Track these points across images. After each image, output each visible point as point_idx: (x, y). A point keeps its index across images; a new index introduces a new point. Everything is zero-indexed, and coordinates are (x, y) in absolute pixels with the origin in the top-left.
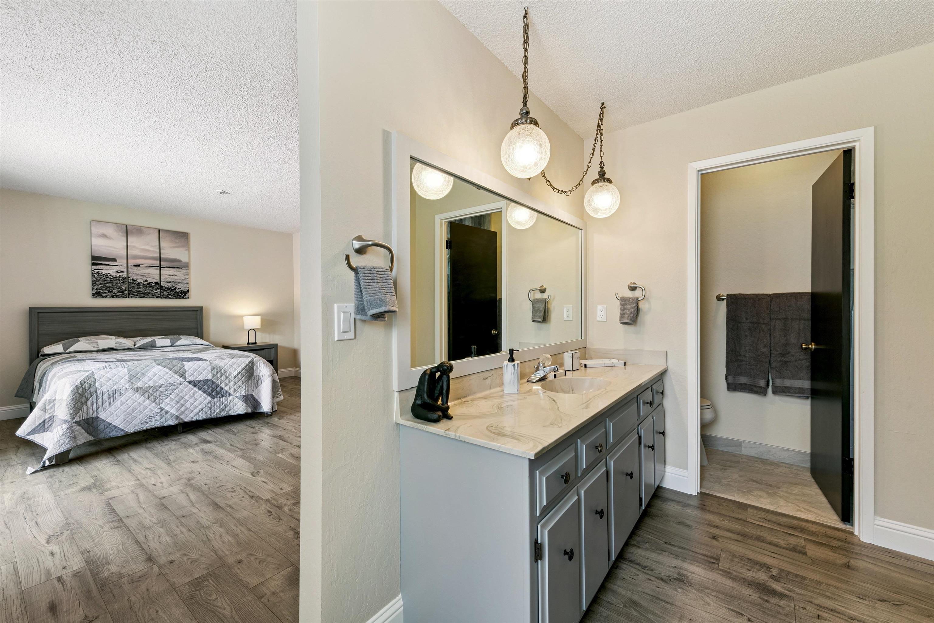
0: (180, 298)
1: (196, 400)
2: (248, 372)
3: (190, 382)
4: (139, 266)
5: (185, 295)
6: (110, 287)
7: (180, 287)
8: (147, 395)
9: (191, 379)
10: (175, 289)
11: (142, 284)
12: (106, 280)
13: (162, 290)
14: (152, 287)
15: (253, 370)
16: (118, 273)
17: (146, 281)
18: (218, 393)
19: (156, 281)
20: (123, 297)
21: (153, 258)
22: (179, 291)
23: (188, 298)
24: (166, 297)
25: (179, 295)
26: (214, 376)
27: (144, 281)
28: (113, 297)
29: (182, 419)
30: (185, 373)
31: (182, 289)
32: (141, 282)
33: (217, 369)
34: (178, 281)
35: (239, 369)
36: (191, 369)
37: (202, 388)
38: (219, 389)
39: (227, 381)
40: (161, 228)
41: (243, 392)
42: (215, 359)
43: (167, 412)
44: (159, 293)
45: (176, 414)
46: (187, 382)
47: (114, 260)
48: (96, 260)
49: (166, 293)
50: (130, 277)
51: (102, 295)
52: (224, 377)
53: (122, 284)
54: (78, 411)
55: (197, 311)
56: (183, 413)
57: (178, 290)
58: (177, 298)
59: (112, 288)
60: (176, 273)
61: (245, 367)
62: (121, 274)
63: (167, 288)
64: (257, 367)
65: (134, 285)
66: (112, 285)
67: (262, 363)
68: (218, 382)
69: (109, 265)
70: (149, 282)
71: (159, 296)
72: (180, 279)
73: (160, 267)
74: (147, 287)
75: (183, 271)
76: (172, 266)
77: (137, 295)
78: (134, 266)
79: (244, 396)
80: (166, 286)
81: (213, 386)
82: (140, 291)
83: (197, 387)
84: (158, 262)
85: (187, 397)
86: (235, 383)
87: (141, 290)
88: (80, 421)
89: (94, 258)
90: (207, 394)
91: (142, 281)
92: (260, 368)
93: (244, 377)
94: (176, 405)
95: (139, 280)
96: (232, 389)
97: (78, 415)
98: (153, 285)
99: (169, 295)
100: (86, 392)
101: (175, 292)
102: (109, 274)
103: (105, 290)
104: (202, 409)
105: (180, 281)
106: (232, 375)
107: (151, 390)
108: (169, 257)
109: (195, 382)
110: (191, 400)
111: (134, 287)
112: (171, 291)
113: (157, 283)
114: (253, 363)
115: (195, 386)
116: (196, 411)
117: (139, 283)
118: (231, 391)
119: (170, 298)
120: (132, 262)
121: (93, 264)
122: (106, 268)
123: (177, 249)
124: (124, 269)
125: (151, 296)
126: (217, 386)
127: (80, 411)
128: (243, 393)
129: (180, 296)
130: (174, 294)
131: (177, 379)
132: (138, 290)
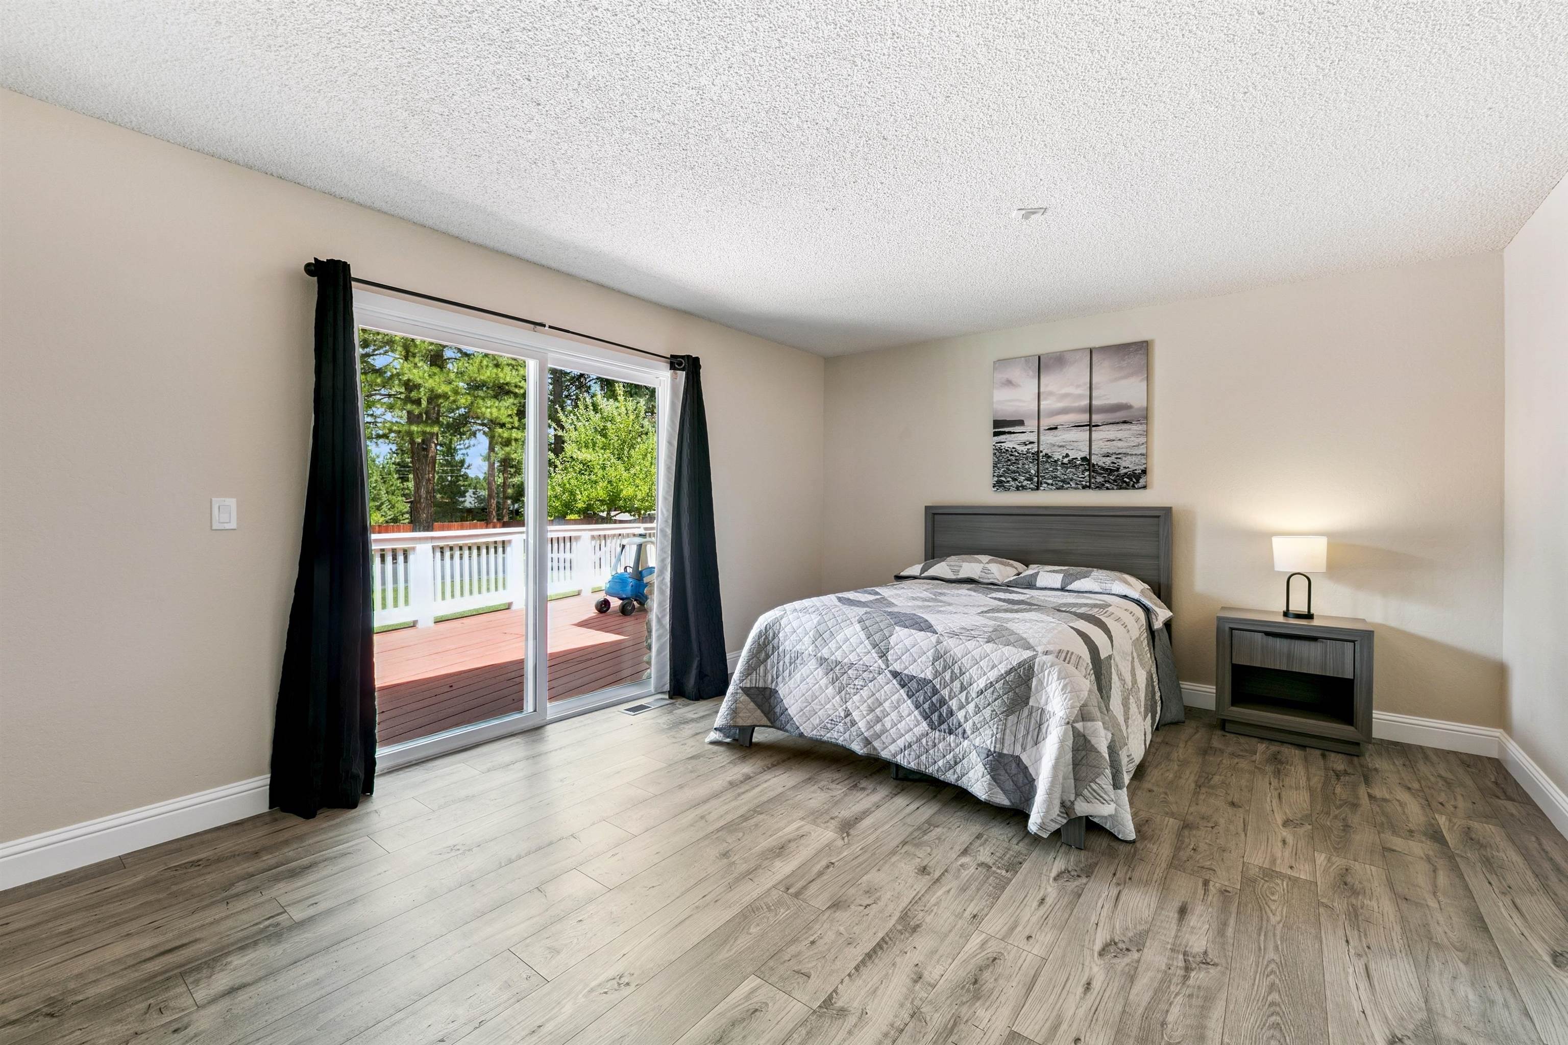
0: (1126, 489)
1: (901, 718)
2: (1011, 689)
3: (895, 674)
4: (1056, 428)
5: (1138, 482)
6: (1014, 472)
7: (1128, 464)
8: (831, 676)
9: (897, 667)
10: (1118, 469)
11: (1060, 463)
12: (1009, 460)
13: (1093, 471)
14: (1076, 467)
15: (1030, 688)
16: (1026, 445)
17: (1067, 455)
18: (942, 721)
19: (1083, 455)
20: (1032, 489)
21: (1080, 410)
22: (1126, 473)
23: (1145, 487)
24: (1100, 487)
25: (1125, 482)
26: (937, 674)
27: (1063, 457)
28: (1018, 488)
29: (875, 749)
30: (888, 650)
31: (1132, 467)
32: (1058, 460)
33: (945, 661)
34: (1124, 451)
35: (993, 675)
36: (898, 646)
37: (913, 695)
38: (944, 710)
39: (963, 697)
40: (1092, 345)
41: (988, 742)
42: (953, 634)
43: (853, 723)
44: (1087, 478)
45: (866, 734)
46: (890, 671)
47: (1021, 423)
48: (1001, 426)
49: (1100, 479)
50: (1041, 452)
51: (1004, 486)
52: (957, 684)
53: (1031, 465)
54: (750, 672)
55: (1158, 517)
56: (878, 736)
57: (1123, 471)
58: (1121, 488)
59: (1018, 472)
60: (1120, 435)
61: (1008, 673)
62: (1029, 447)
63: (1103, 468)
64: (1041, 682)
65: (1047, 466)
66: (1018, 468)
67: (1055, 676)
68: (945, 693)
69: (1014, 433)
70: (1071, 458)
71: (1088, 484)
72: (1129, 447)
73: (1091, 426)
74: (1067, 468)
75: (1135, 428)
76: (1113, 421)
77: (1052, 485)
78: (1049, 429)
79: (989, 753)
80: (1100, 463)
81: (934, 699)
82: (1056, 477)
83: (906, 689)
84: (1087, 416)
85: (887, 705)
86: (978, 710)
87: (1058, 473)
88: (750, 688)
89: (997, 424)
90: (921, 713)
91: (1060, 457)
92: (1049, 689)
93: (999, 700)
94: (868, 714)
95: (1057, 456)
96: (970, 722)
97: (749, 677)
98: (1078, 462)
99: (1105, 481)
100: (769, 644)
101: (1118, 476)
102: (1013, 448)
103: (1008, 477)
104: (910, 746)
105: (1128, 451)
106: (975, 685)
107: (838, 668)
108: (1107, 402)
109: (903, 676)
110: (894, 715)
111: (1047, 469)
112: (1109, 475)
113: (1084, 459)
114: (1031, 668)
115: (903, 686)
116: (901, 743)
117: (1055, 461)
118: (968, 726)
119: (1108, 489)
120: (1046, 422)
121: (996, 434)
122: (1011, 439)
123: (1124, 382)
124: (1033, 438)
125: (1073, 485)
126: (943, 702)
127: (755, 673)
128: (989, 744)
129: (1127, 484)
130: (1115, 481)
131: (873, 659)
132: (1053, 474)
